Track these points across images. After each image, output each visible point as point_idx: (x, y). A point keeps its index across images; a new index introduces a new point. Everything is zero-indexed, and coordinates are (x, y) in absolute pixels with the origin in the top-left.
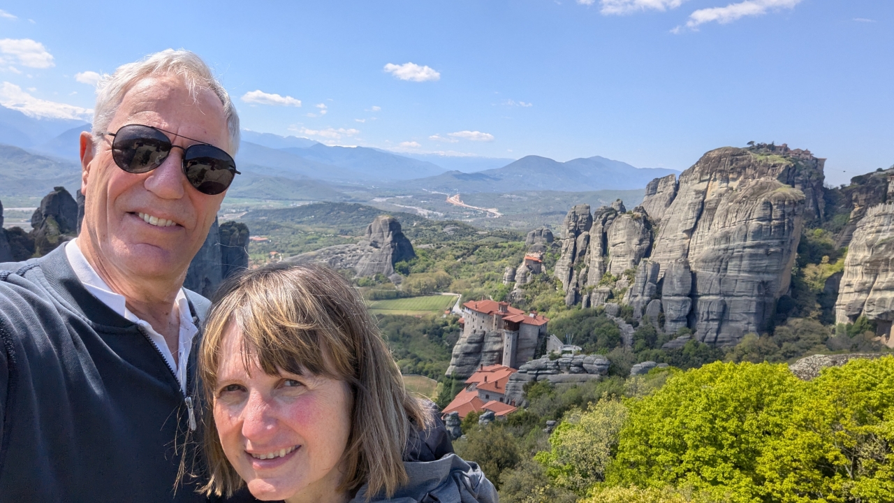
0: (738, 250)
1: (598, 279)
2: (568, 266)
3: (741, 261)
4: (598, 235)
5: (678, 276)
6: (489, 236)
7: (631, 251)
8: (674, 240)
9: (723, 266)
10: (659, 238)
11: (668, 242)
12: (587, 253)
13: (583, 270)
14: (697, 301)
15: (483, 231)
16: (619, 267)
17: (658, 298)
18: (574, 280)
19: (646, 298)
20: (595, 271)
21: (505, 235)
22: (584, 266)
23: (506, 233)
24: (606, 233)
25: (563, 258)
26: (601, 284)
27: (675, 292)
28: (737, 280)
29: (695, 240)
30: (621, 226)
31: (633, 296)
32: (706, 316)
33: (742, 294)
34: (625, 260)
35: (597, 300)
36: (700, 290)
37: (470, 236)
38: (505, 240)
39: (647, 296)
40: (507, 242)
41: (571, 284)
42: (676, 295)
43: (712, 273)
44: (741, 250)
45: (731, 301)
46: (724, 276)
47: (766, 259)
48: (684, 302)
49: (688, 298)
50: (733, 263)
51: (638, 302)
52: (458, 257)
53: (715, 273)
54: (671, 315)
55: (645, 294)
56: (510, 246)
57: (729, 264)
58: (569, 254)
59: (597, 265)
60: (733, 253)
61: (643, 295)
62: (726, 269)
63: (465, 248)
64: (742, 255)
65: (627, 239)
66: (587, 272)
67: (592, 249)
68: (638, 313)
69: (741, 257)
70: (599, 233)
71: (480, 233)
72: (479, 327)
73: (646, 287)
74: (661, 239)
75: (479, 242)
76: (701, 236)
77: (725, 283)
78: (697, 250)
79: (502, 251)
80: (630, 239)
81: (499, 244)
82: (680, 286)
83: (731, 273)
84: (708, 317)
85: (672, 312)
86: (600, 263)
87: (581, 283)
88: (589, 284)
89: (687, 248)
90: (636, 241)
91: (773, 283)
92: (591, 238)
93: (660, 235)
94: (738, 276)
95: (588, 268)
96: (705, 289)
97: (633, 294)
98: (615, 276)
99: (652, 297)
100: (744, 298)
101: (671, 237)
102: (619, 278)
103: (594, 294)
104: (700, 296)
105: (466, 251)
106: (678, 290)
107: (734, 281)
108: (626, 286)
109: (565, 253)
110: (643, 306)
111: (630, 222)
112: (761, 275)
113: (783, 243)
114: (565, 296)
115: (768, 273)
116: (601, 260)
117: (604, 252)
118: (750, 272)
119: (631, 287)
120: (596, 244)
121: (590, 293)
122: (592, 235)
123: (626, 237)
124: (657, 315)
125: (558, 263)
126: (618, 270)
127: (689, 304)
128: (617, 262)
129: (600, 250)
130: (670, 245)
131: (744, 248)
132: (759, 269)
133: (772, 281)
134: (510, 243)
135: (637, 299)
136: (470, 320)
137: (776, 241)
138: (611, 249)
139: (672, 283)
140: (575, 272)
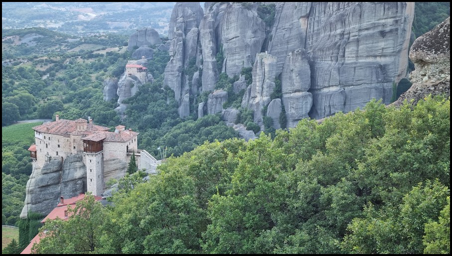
0: (354, 34)
1: (213, 82)
2: (178, 71)
3: (358, 46)
4: (208, 30)
5: (296, 69)
6: (82, 43)
7: (247, 46)
8: (291, 29)
9: (341, 54)
10: (274, 29)
11: (284, 31)
12: (199, 53)
13: (196, 74)
14: (318, 95)
15: (74, 37)
16: (235, 65)
17: (278, 97)
18: (187, 87)
19: (265, 99)
20: (209, 73)
21: (102, 40)
22: (197, 69)
23: (103, 38)
24: (218, 27)
25: (172, 62)
26: (217, 88)
27: (296, 88)
28: (355, 67)
29: (312, 27)
30: (233, 18)
31: (253, 98)
32: (327, 110)
33: (361, 82)
34: (240, 57)
35: (214, 107)
36: (320, 82)
37: (57, 46)
38: (101, 47)
39: (267, 96)
40: (104, 49)
41: (184, 93)
42: (295, 91)
43: (330, 62)
44: (357, 33)
45: (351, 91)
46: (343, 64)
47: (381, 41)
48: (305, 97)
49: (308, 93)
50: (351, 49)
51: (258, 104)
52: (44, 73)
53: (334, 62)
54: (292, 114)
55: (265, 93)
56: (109, 54)
57: (347, 50)
58: (179, 56)
59: (211, 66)
60: (349, 38)
61: (262, 95)
62: (344, 56)
63: (52, 62)
64: (358, 39)
65: (241, 33)
66: (200, 75)
67: (203, 48)
68: (259, 116)
69: (358, 41)
70: (210, 28)
71: (70, 40)
72: (56, 153)
73: (265, 86)
74: (277, 29)
75: (70, 52)
76: (318, 22)
77: (344, 72)
78: (315, 38)
79: (99, 61)
80: (243, 34)
81: (94, 53)
82: (299, 80)
83: (350, 59)
84: (330, 111)
85: (293, 111)
86: (213, 63)
87: (195, 89)
88: (203, 90)
89: (304, 37)
90: (249, 33)
91: (391, 67)
92: (201, 34)
93: (276, 25)
94: (356, 63)
95: (201, 71)
96: (325, 81)
97: (252, 95)
98: (231, 77)
99: (273, 97)
100: (363, 86)
101: (287, 25)
102: (236, 78)
103: (210, 101)
104: (320, 89)
105: (53, 64)
106: (297, 85)
107: (353, 69)
108: (244, 87)
109: (174, 56)
110: (262, 107)
111: (242, 12)
112: (378, 59)
113: (397, 21)
114: (178, 107)
115: (385, 56)
116: (214, 60)
117: (218, 50)
118: (367, 56)
119: (249, 87)
120: (207, 41)
121: (207, 100)
122: (202, 31)
123: (239, 30)
124: (279, 115)
125: (166, 69)
126: (234, 69)
127: (310, 100)
128: (233, 60)
129: (212, 48)
130: (287, 36)
131: (360, 30)
132: (377, 53)
133: (389, 65)
134: (109, 50)
135: (257, 100)
136: (43, 146)
137: (390, 21)
138: (225, 46)
139: (290, 78)
140: (187, 77)
